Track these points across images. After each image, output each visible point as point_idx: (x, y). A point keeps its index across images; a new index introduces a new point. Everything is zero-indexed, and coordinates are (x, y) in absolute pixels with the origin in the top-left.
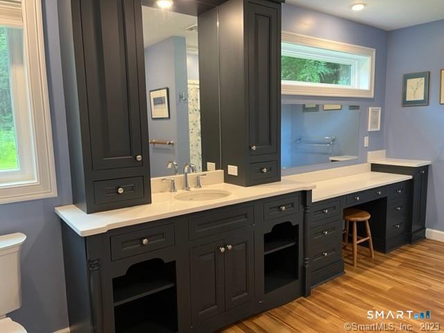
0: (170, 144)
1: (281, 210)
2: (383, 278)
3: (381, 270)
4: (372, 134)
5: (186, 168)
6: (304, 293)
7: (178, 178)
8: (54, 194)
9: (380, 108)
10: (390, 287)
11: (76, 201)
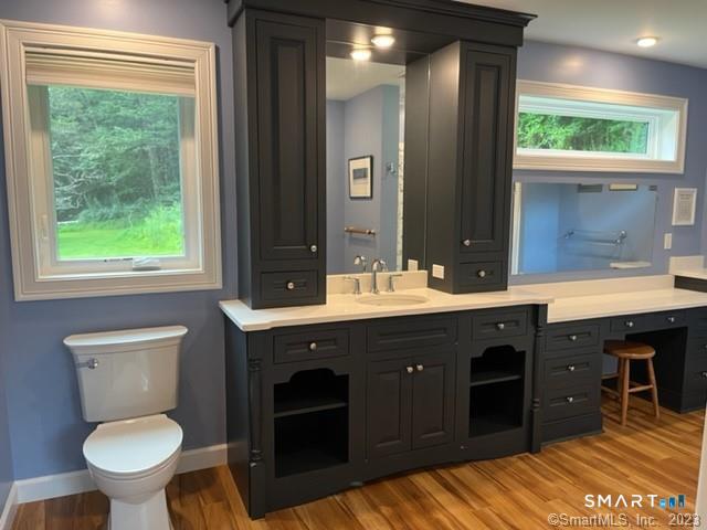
0: (370, 233)
1: (498, 328)
2: (662, 444)
3: (663, 435)
4: (678, 230)
5: (375, 265)
6: (531, 447)
7: (364, 277)
8: (219, 285)
9: (695, 190)
10: (665, 457)
11: (241, 297)
